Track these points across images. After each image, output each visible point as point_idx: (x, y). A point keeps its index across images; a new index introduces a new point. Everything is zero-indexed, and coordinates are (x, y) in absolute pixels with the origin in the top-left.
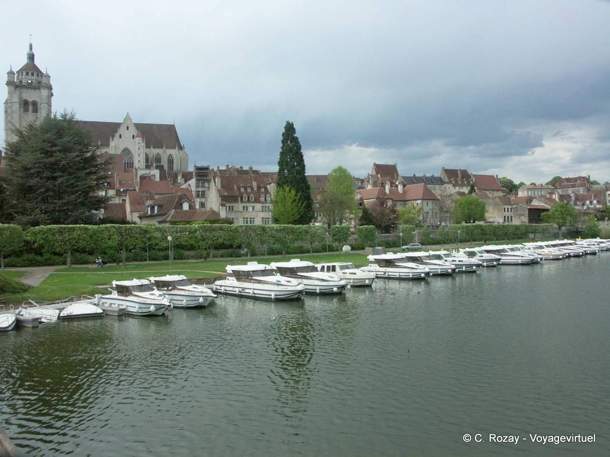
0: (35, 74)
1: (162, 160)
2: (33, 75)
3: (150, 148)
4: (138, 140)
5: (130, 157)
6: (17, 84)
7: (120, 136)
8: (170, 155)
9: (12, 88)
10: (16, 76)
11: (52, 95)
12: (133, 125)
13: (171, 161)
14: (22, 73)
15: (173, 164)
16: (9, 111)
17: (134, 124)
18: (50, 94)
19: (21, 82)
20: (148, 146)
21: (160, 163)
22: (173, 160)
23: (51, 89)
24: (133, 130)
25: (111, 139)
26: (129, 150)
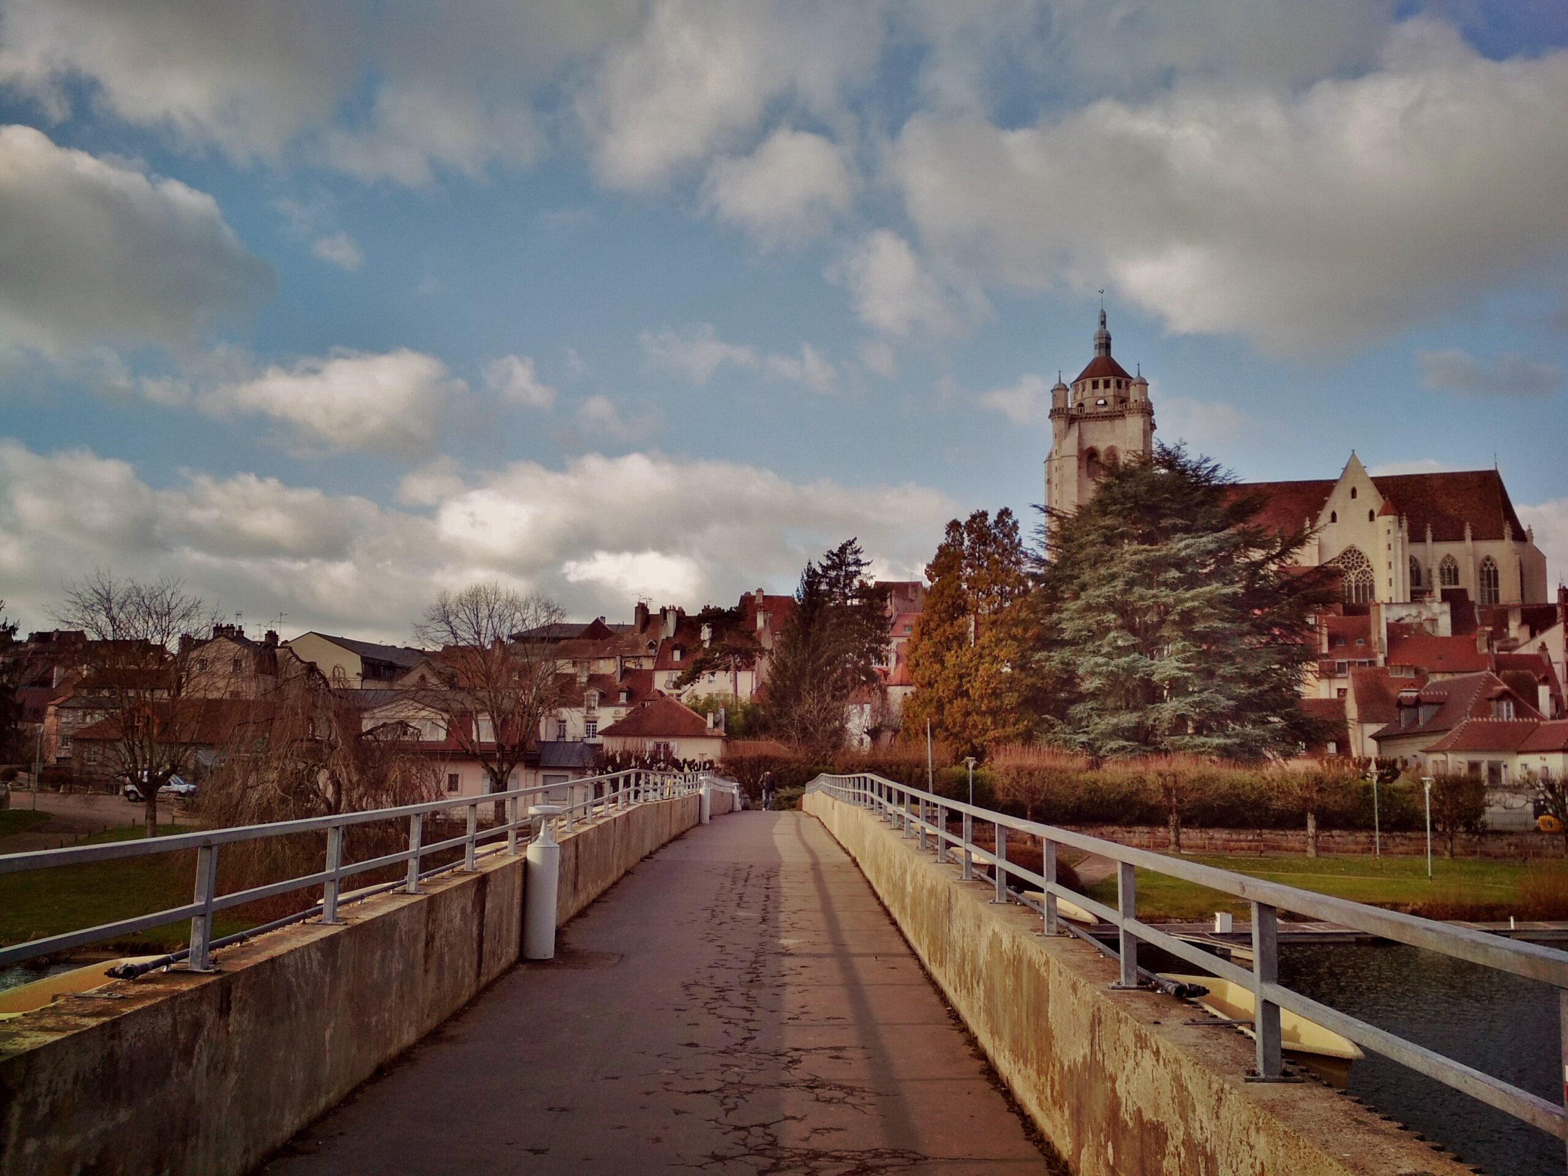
0: (1113, 383)
1: (1461, 575)
2: (1107, 385)
3: (1424, 540)
4: (1385, 522)
5: (1364, 572)
6: (1074, 412)
7: (1334, 517)
8: (1488, 558)
9: (1062, 423)
10: (1070, 394)
11: (1153, 427)
12: (1371, 484)
13: (1489, 575)
14: (1084, 384)
15: (1496, 585)
16: (1055, 478)
17: (1373, 479)
18: (1149, 427)
19: (1081, 405)
20: (1416, 536)
21: (1456, 583)
22: (1496, 571)
23: (1151, 413)
24: (1371, 498)
25: (1307, 525)
26: (1361, 553)
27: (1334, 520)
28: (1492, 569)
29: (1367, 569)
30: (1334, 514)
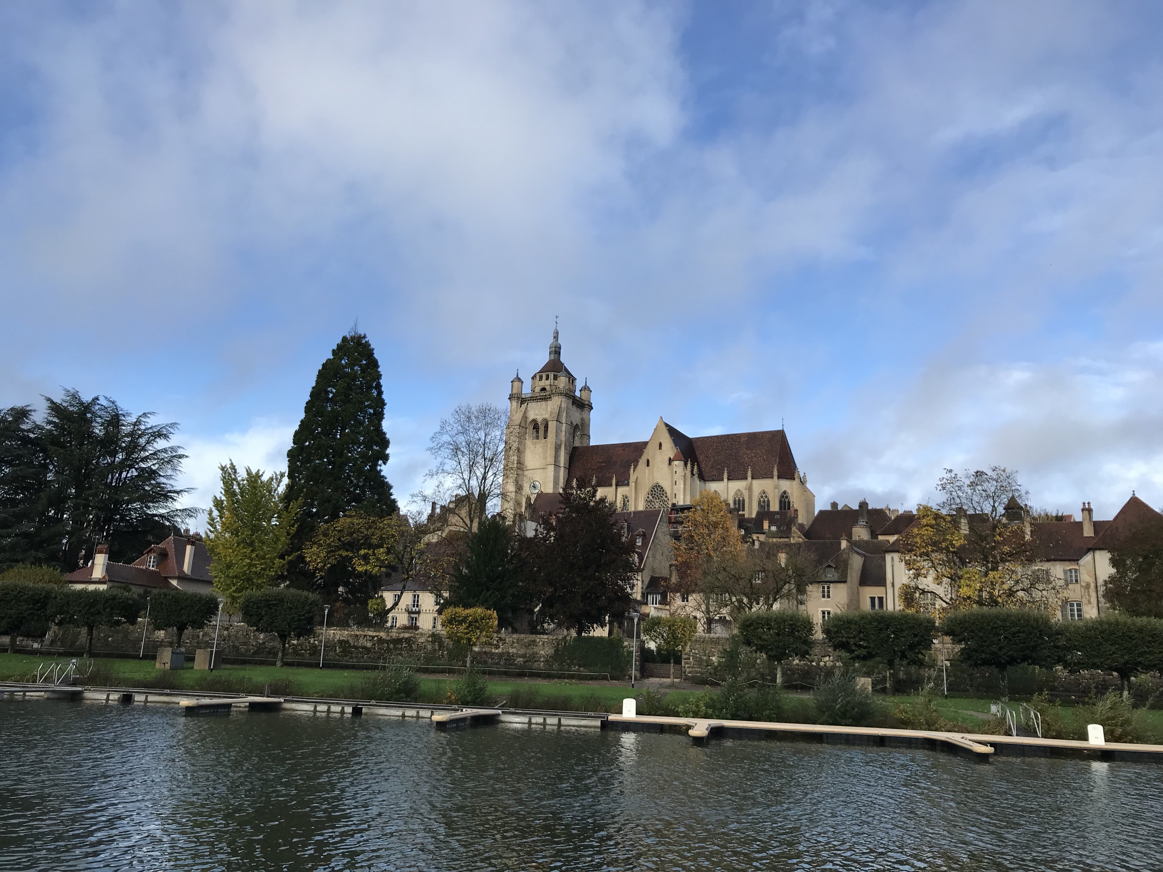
0: (551, 376)
2: (547, 378)
5: (664, 501)
6: (526, 396)
7: (648, 463)
9: (516, 404)
20: (718, 478)
24: (669, 449)
25: (632, 469)
26: (662, 488)
27: (648, 465)
28: (787, 500)
29: (666, 499)
30: (648, 461)
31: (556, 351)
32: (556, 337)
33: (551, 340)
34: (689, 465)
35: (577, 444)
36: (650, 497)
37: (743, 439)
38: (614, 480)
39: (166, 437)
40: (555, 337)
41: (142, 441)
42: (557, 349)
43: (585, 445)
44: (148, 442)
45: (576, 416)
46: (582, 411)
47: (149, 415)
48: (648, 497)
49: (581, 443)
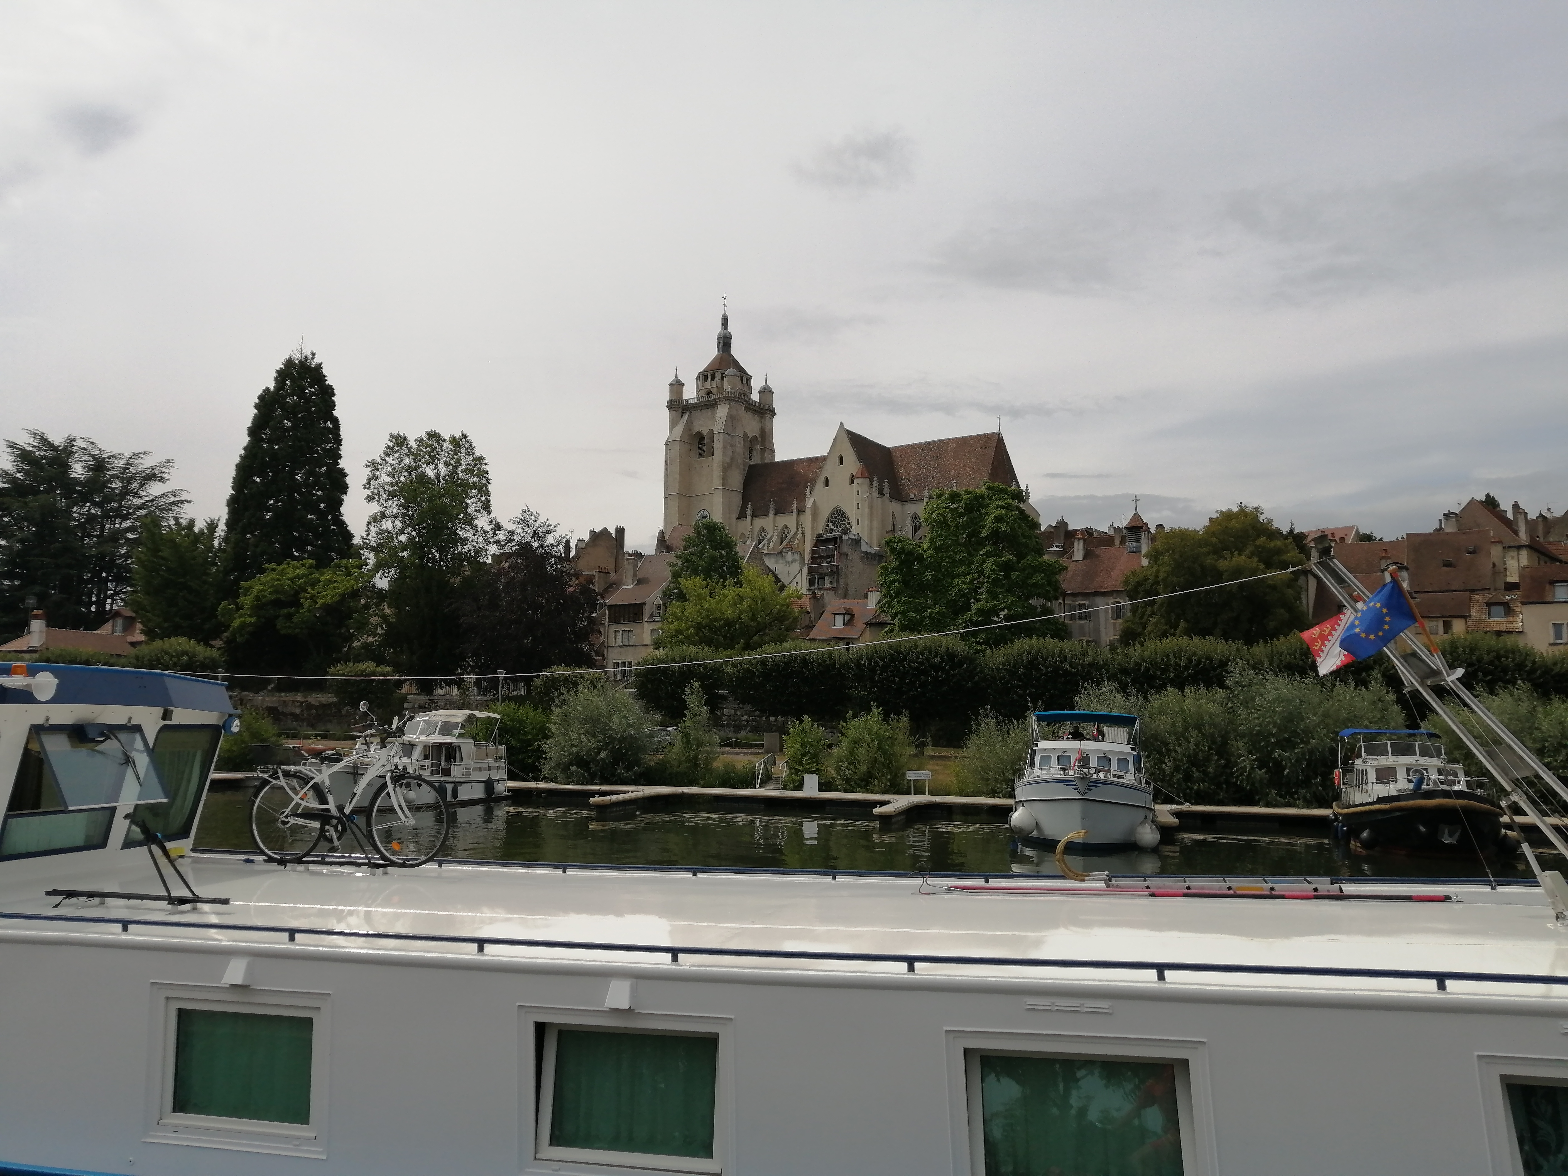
5: (846, 529)
6: (686, 403)
24: (852, 464)
25: (808, 491)
26: (844, 513)
27: (827, 485)
29: (848, 526)
30: (827, 480)
31: (725, 342)
32: (725, 324)
33: (719, 329)
34: (875, 483)
35: (757, 460)
36: (830, 524)
37: (951, 447)
38: (795, 505)
39: (161, 480)
40: (723, 324)
41: (134, 486)
42: (726, 340)
43: (767, 461)
44: (141, 486)
45: (751, 425)
46: (762, 418)
47: (141, 455)
48: (828, 525)
49: (762, 458)
